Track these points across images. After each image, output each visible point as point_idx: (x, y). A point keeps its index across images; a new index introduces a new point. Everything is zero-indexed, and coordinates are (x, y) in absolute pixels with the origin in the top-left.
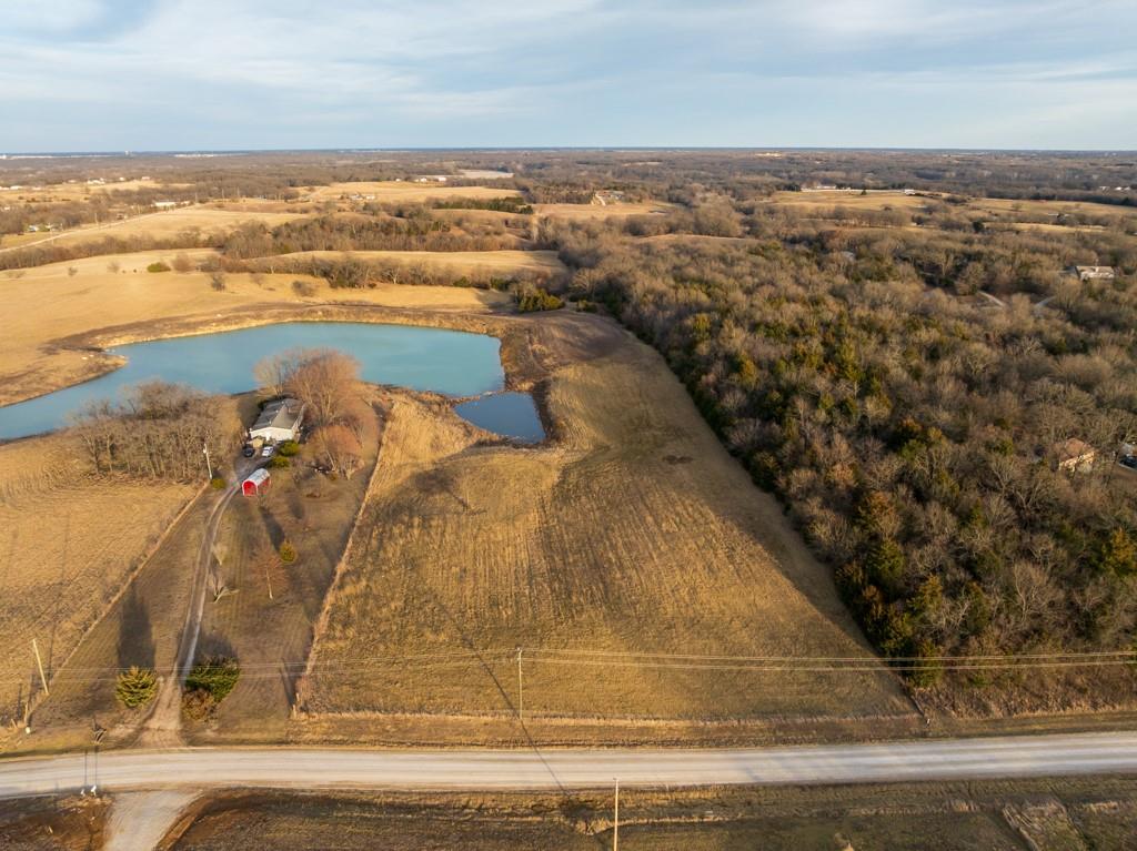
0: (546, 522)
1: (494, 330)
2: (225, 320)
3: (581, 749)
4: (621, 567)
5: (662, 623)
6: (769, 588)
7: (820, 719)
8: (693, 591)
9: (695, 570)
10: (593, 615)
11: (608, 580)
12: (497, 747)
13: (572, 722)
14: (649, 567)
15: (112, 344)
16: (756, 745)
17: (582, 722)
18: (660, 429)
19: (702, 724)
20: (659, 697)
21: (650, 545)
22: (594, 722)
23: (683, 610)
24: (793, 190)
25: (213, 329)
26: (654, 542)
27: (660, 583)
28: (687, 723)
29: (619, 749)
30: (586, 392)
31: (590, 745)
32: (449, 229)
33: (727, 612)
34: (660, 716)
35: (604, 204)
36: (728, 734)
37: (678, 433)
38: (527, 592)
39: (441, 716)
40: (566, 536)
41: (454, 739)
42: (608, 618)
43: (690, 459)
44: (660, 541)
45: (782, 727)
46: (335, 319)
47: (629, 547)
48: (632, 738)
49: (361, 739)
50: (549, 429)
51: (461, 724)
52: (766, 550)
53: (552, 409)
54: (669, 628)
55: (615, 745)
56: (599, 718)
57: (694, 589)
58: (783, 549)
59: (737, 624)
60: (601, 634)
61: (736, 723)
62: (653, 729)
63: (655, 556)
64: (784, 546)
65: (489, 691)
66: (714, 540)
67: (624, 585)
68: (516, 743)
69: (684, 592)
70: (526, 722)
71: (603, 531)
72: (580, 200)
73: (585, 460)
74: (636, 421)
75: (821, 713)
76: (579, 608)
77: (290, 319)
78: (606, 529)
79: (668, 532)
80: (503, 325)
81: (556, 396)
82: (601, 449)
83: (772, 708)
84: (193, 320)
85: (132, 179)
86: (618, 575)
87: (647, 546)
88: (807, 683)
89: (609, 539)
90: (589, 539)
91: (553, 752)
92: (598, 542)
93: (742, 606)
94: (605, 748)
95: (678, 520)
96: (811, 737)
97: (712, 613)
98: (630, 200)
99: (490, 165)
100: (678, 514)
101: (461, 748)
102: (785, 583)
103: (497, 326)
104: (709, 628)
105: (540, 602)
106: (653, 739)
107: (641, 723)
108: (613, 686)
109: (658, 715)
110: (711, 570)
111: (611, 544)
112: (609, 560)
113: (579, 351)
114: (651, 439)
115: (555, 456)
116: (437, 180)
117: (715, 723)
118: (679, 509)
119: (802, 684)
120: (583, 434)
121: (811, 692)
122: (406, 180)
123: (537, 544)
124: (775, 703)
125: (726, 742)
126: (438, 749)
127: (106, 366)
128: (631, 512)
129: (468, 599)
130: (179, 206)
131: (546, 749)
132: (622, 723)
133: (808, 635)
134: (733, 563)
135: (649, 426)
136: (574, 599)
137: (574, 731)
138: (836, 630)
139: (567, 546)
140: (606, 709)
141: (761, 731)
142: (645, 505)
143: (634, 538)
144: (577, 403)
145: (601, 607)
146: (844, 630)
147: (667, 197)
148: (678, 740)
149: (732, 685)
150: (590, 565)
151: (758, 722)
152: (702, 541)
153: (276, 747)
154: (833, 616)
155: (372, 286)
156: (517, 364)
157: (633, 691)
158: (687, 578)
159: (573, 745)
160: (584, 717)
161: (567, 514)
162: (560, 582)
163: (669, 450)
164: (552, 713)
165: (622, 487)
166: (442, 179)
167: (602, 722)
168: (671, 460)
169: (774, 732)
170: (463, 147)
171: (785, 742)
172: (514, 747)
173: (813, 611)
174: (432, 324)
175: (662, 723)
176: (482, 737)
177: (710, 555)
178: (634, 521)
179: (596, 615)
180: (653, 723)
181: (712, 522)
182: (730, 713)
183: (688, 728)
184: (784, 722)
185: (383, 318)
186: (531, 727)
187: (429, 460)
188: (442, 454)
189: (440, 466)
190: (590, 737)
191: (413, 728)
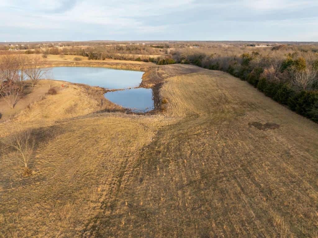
1: (143, 68)
18: (237, 104)
24: (253, 46)
50: (157, 104)
53: (161, 94)
73: (179, 123)
74: (217, 99)
81: (165, 89)
82: (192, 116)
103: (145, 67)
113: (181, 72)
115: (156, 120)
120: (178, 106)
144: (177, 91)
155: (104, 59)
156: (149, 77)
168: (259, 126)
187: (55, 119)
188: (70, 116)
189: (58, 124)
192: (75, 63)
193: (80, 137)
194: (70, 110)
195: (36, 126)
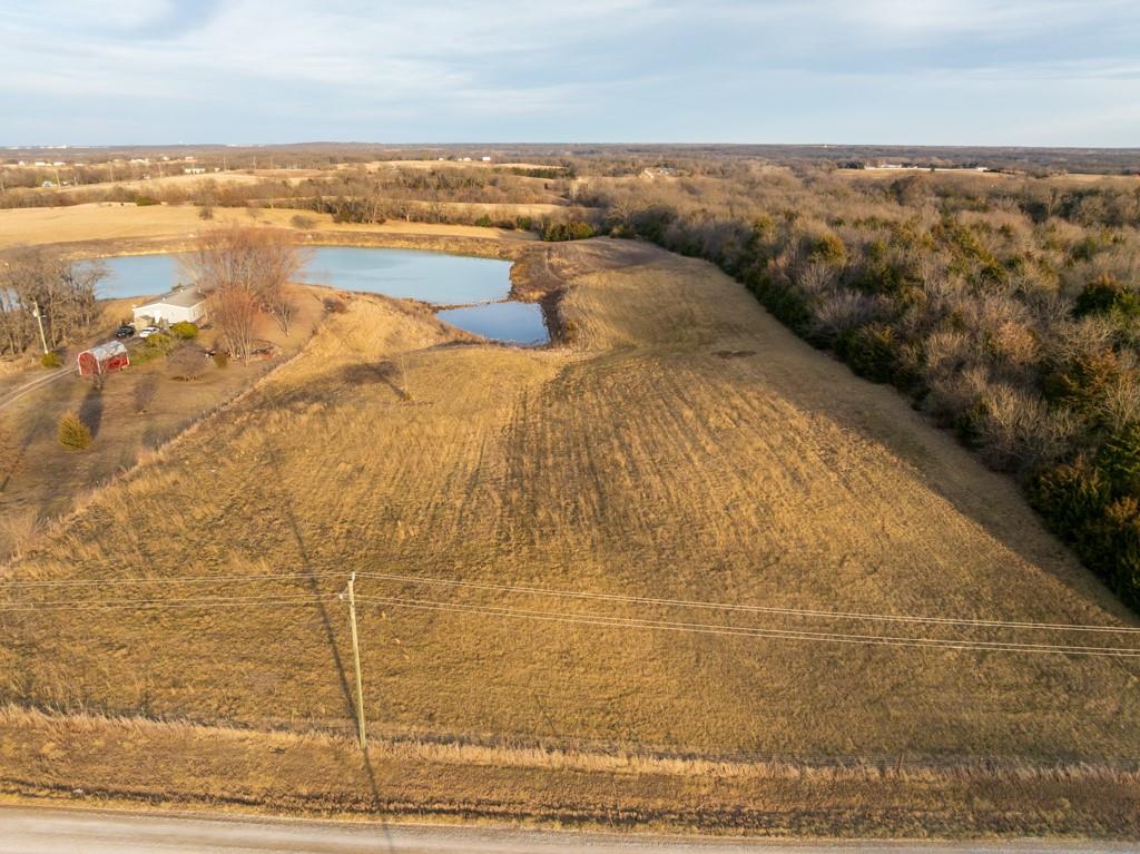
0: (524, 419)
1: (509, 252)
3: (495, 824)
4: (635, 472)
5: (706, 559)
6: (909, 509)
7: (1074, 772)
8: (765, 509)
9: (768, 478)
10: (571, 542)
11: (608, 488)
12: (292, 809)
13: (486, 756)
14: (684, 472)
16: (932, 833)
17: (509, 757)
18: (708, 327)
19: (794, 773)
20: (694, 704)
21: (688, 445)
22: (539, 758)
23: (746, 539)
24: (855, 167)
25: (181, 248)
26: (694, 441)
27: (704, 496)
28: (761, 769)
29: (591, 829)
30: (612, 296)
31: (522, 816)
32: (482, 186)
33: (832, 545)
34: (697, 750)
35: (652, 177)
36: (857, 800)
37: (733, 329)
38: (458, 504)
39: (177, 727)
40: (549, 435)
41: (193, 784)
42: (600, 547)
43: (752, 353)
44: (704, 438)
45: (985, 788)
46: (325, 242)
47: (651, 447)
48: (627, 801)
50: (556, 332)
51: (219, 747)
52: (892, 453)
53: (564, 313)
54: (720, 568)
55: (582, 820)
56: (550, 750)
57: (768, 508)
58: (922, 451)
59: (853, 567)
60: (582, 576)
61: (875, 773)
62: (679, 779)
63: (695, 458)
64: (923, 448)
65: (313, 675)
66: (798, 439)
67: (637, 496)
68: (343, 802)
69: (748, 511)
70: (377, 751)
71: (611, 429)
72: (627, 174)
73: (599, 358)
74: (674, 319)
75: (1074, 757)
76: (546, 530)
78: (617, 426)
79: (718, 429)
80: (520, 247)
82: (622, 348)
83: (952, 740)
85: (175, 159)
86: (628, 482)
87: (682, 446)
88: (1017, 686)
89: (618, 437)
90: (587, 438)
91: (425, 830)
92: (600, 441)
93: (859, 535)
94: (558, 826)
95: (735, 415)
96: (1061, 816)
97: (803, 547)
100: (734, 408)
101: (202, 808)
102: (938, 503)
103: (511, 248)
104: (800, 572)
105: (477, 518)
106: (677, 806)
107: (649, 766)
108: (595, 678)
109: (691, 749)
110: (796, 477)
111: (622, 445)
112: (616, 465)
113: (607, 261)
114: (696, 336)
115: (558, 355)
116: (480, 160)
117: (827, 772)
118: (737, 401)
119: (1007, 688)
120: (599, 333)
121: (1031, 705)
122: (449, 159)
123: (500, 443)
124: (958, 727)
125: (856, 822)
126: (145, 808)
128: (658, 407)
129: (346, 509)
130: (207, 172)
131: (410, 821)
132: (605, 763)
133: (998, 592)
134: (835, 471)
135: (693, 323)
136: (541, 514)
137: (488, 777)
138: (1053, 584)
139: (549, 446)
140: (569, 728)
141: (937, 794)
142: (683, 398)
143: (660, 436)
144: (597, 306)
145: (589, 529)
146: (1069, 584)
148: (738, 812)
149: (857, 685)
150: (582, 470)
151: (927, 774)
152: (777, 440)
154: (1041, 558)
155: (381, 222)
156: (528, 277)
157: (637, 690)
158: (752, 489)
159: (479, 814)
160: (516, 745)
161: (558, 410)
162: (524, 490)
163: (722, 346)
164: (445, 732)
165: (648, 382)
166: (486, 158)
167: (557, 758)
168: (724, 355)
169: (969, 800)
171: (1001, 827)
172: (333, 811)
173: (998, 549)
174: (437, 247)
175: (700, 767)
176: (257, 784)
177: (792, 457)
178: (663, 417)
179: (579, 542)
180: (679, 766)
181: (793, 417)
182: (859, 749)
183: (762, 781)
184: (987, 774)
185: (381, 241)
186: (385, 762)
190: (524, 796)
191: (103, 752)
192: (310, 237)
194: (393, 340)
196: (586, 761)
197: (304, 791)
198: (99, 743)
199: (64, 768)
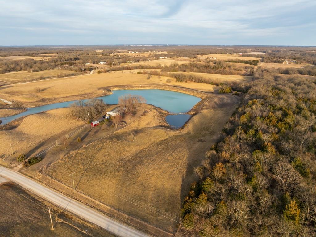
0: (146, 149)
2: (141, 87)
3: (80, 203)
5: (134, 181)
12: (65, 195)
13: (85, 196)
15: (114, 89)
17: (87, 197)
18: (210, 131)
19: (113, 210)
21: (159, 161)
22: (89, 198)
25: (137, 88)
28: (110, 208)
29: (88, 207)
30: (203, 117)
31: (83, 203)
32: (226, 68)
33: (154, 185)
35: (287, 63)
36: (116, 215)
39: (61, 183)
41: (59, 189)
42: (123, 175)
43: (205, 142)
44: (163, 161)
45: (131, 220)
47: (154, 160)
48: (94, 205)
49: (44, 182)
51: (63, 186)
53: (190, 120)
54: (134, 183)
55: (88, 205)
59: (153, 189)
61: (121, 213)
62: (101, 205)
68: (69, 196)
72: (279, 62)
73: (180, 135)
74: (205, 128)
77: (156, 88)
82: (188, 134)
83: (135, 214)
84: (134, 86)
85: (162, 51)
91: (74, 201)
94: (85, 205)
96: (136, 226)
97: (150, 183)
98: (297, 63)
99: (261, 50)
100: (178, 155)
101: (58, 192)
104: (144, 187)
106: (98, 208)
107: (99, 203)
114: (203, 134)
116: (239, 54)
117: (116, 211)
118: (180, 154)
120: (188, 129)
122: (230, 54)
123: (136, 153)
124: (138, 213)
125: (113, 217)
126: (54, 190)
127: (107, 94)
130: (164, 58)
131: (73, 199)
132: (95, 201)
135: (208, 130)
137: (83, 198)
139: (141, 156)
140: (95, 196)
141: (125, 218)
144: (197, 120)
147: (313, 63)
148: (103, 211)
152: (172, 164)
153: (29, 178)
155: (186, 82)
156: (197, 107)
159: (80, 201)
164: (83, 192)
166: (241, 54)
167: (91, 199)
168: (200, 140)
169: (128, 220)
170: (258, 45)
171: (128, 224)
175: (104, 205)
176: (64, 191)
182: (123, 210)
184: (133, 219)
186: (75, 193)
187: (142, 127)
188: (147, 126)
189: (142, 129)
190: (85, 201)
191: (54, 184)
193: (146, 134)
194: (148, 124)
195: (136, 129)
196: (93, 200)
197: (67, 193)
198: (54, 183)
199: (50, 184)
